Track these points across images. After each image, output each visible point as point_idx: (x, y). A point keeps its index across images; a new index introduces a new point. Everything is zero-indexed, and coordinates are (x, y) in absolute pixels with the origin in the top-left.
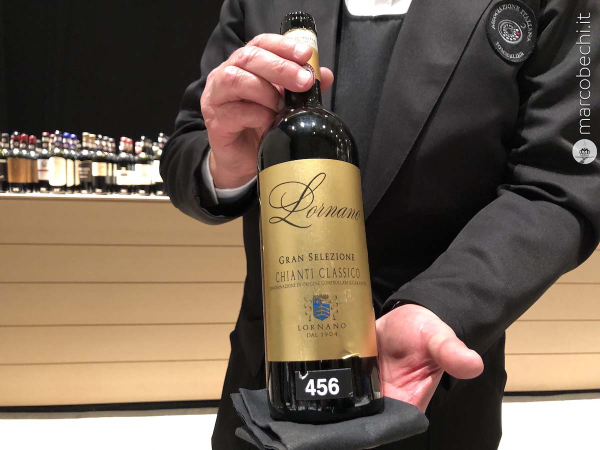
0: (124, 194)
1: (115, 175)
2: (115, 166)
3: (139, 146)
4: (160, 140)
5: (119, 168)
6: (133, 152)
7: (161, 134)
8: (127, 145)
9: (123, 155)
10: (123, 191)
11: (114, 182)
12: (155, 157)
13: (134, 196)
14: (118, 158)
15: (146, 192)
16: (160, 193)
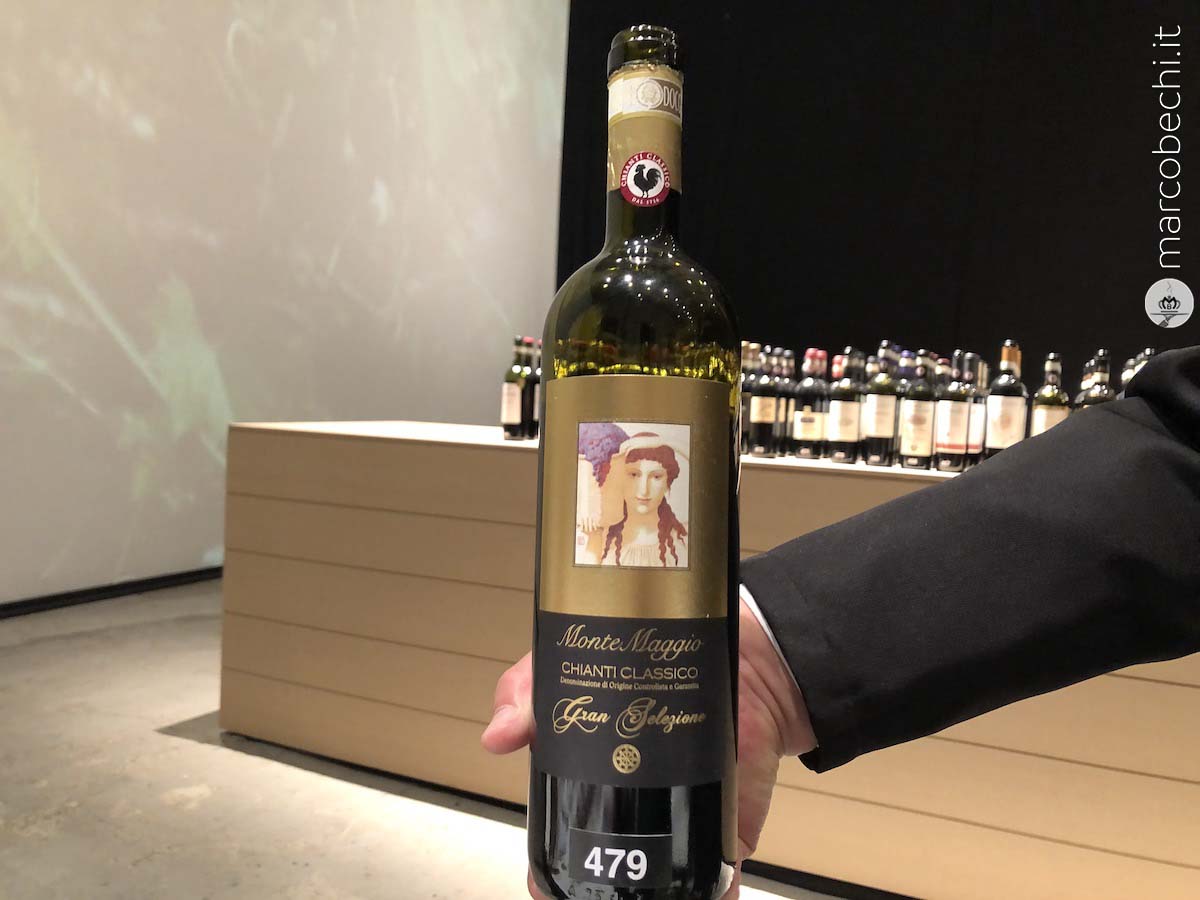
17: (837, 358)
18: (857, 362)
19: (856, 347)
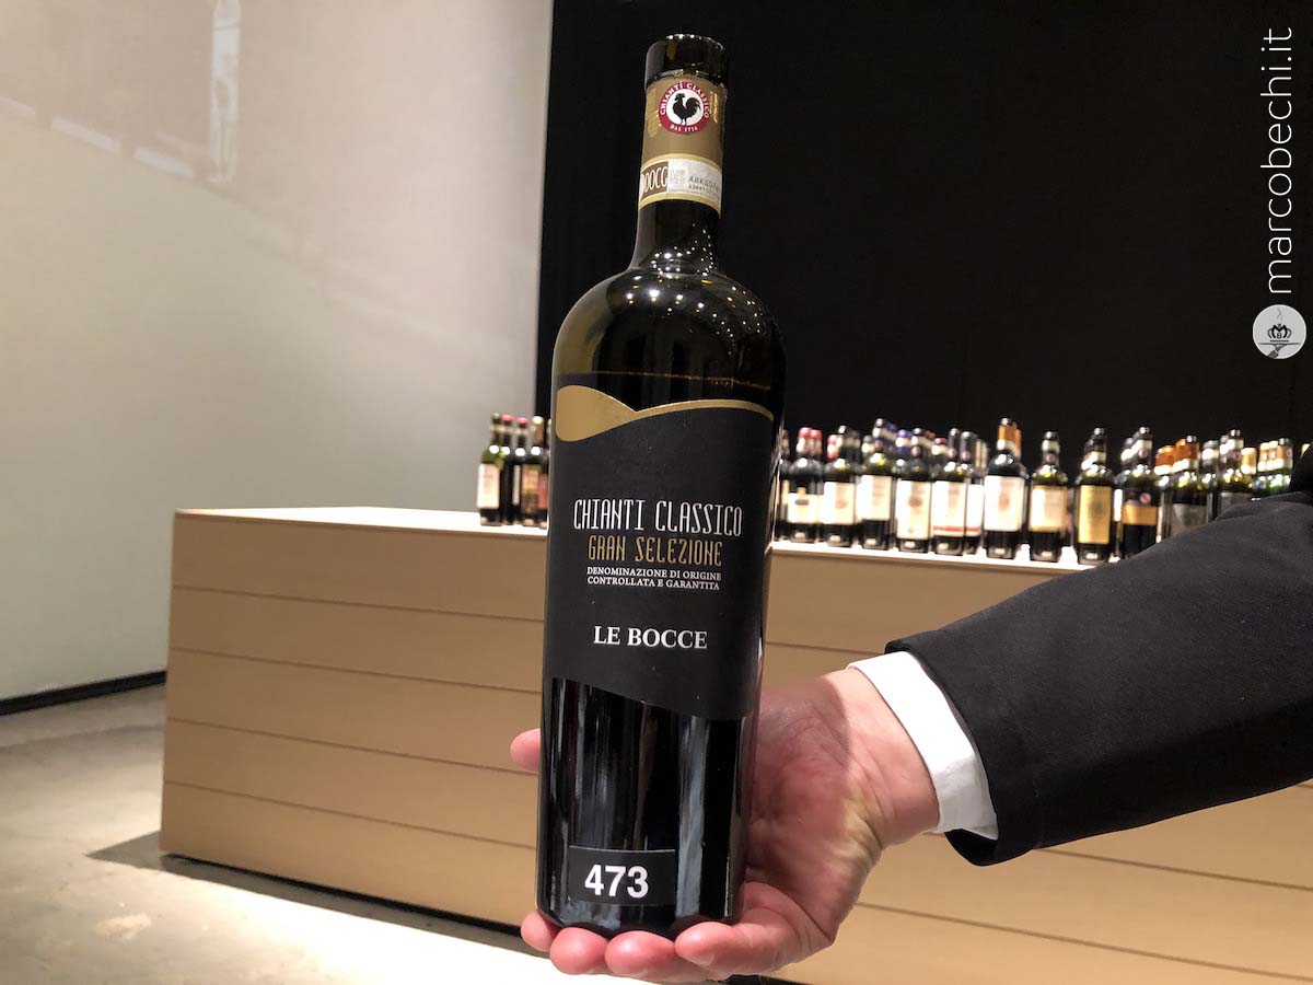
0: (800, 541)
1: (784, 502)
2: (786, 484)
3: (835, 443)
4: (876, 432)
5: (793, 490)
6: (824, 458)
7: (879, 422)
8: (811, 443)
9: (802, 463)
10: (799, 535)
11: (782, 517)
12: (864, 467)
13: (819, 547)
14: (792, 468)
15: (844, 540)
16: (871, 542)
17: (832, 438)
18: (853, 442)
19: (851, 426)
